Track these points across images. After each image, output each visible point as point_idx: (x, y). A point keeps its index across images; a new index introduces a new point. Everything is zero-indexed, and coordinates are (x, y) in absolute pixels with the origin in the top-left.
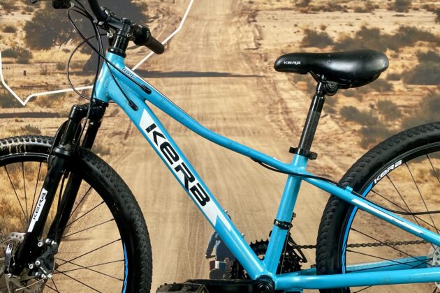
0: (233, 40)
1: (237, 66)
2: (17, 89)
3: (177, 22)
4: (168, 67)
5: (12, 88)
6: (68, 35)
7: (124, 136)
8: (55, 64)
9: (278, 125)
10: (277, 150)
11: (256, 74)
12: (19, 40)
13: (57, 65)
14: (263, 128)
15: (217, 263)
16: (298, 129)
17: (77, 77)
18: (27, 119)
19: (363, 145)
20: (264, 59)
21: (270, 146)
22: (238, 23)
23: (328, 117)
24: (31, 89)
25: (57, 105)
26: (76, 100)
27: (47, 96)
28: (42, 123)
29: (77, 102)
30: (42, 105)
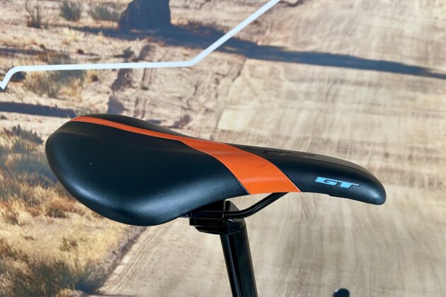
8: (57, 5)
13: (62, 8)
17: (106, 40)
18: (14, 115)
24: (13, 57)
25: (69, 95)
26: (107, 89)
27: (47, 75)
28: (43, 125)
29: (108, 93)
30: (38, 92)
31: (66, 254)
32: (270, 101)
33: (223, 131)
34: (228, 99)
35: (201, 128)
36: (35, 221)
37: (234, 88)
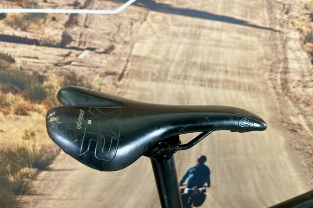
1: (257, 14)
7: (118, 77)
9: (273, 84)
10: (264, 106)
11: (273, 27)
14: (260, 85)
15: (187, 190)
16: (289, 89)
20: (286, 11)
21: (259, 102)
25: (36, 29)
26: (62, 26)
27: (22, 16)
28: (16, 49)
29: (62, 29)
30: (14, 27)
31: (27, 142)
32: (162, 37)
33: (135, 56)
34: (138, 35)
35: (121, 54)
36: (5, 118)
37: (142, 28)
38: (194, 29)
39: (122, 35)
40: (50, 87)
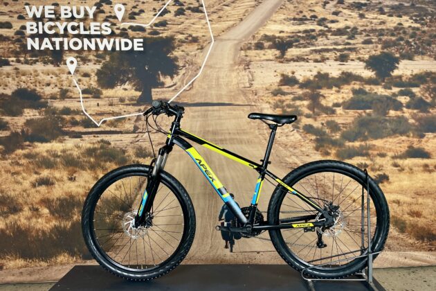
0: (235, 81)
1: (238, 98)
2: (93, 115)
3: (198, 69)
4: (193, 99)
5: (90, 115)
6: (125, 79)
9: (264, 137)
11: (250, 103)
12: (93, 82)
13: (119, 99)
14: (254, 139)
15: (225, 224)
17: (133, 107)
18: (101, 135)
19: (317, 149)
20: (255, 94)
21: (258, 150)
22: (238, 71)
23: (295, 131)
24: (103, 116)
25: (121, 126)
27: (114, 120)
28: (111, 138)
29: (133, 124)
30: (110, 126)
38: (203, 113)
39: (164, 122)
40: (129, 156)
